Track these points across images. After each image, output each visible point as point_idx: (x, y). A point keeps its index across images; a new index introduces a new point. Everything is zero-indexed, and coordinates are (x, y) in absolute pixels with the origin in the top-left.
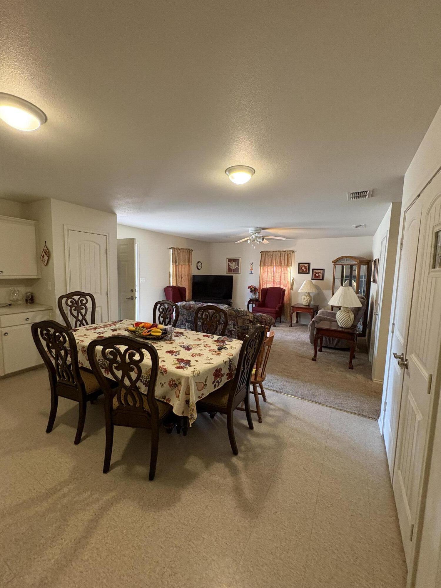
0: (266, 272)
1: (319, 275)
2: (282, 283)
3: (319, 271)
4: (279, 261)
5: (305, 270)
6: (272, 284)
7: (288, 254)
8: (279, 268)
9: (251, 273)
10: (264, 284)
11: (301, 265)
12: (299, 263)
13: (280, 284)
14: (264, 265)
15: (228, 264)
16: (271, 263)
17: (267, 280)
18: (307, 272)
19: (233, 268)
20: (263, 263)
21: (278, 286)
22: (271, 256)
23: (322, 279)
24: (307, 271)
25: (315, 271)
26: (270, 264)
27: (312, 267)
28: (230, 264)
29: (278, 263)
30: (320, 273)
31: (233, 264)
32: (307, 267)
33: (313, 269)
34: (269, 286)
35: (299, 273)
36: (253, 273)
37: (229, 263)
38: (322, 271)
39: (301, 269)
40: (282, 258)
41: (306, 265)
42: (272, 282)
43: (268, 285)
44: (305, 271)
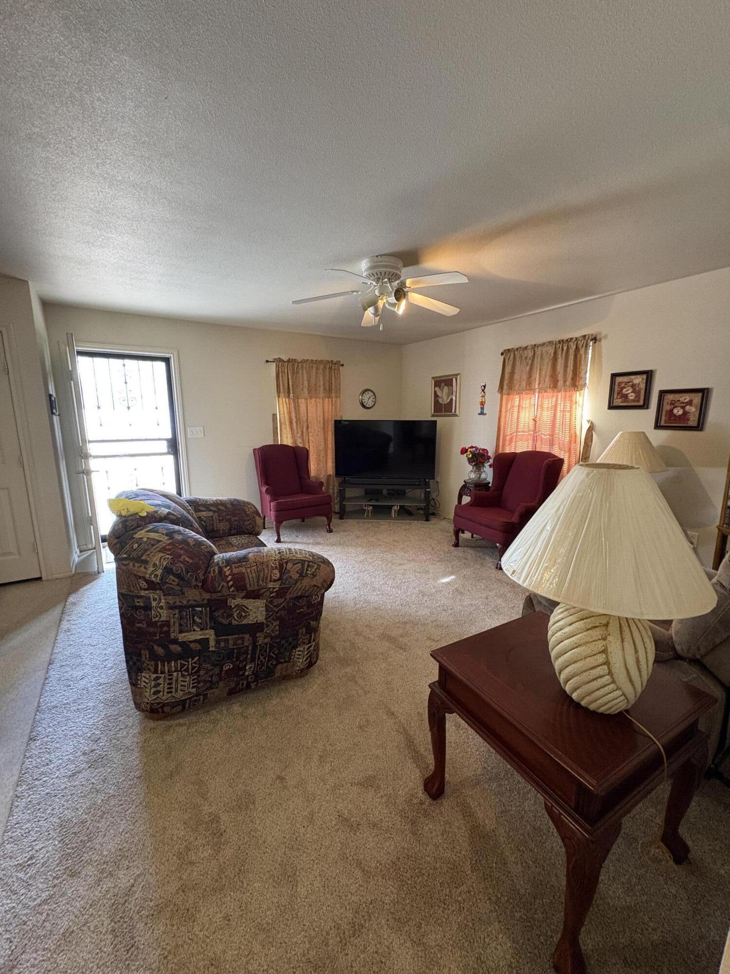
0: (516, 410)
1: (685, 413)
2: (556, 442)
3: (686, 398)
4: (548, 374)
5: (632, 396)
6: (531, 442)
7: (577, 348)
8: (551, 394)
9: (482, 413)
10: (507, 443)
11: (619, 379)
12: (614, 376)
13: (552, 444)
14: (510, 388)
15: (435, 392)
16: (529, 383)
17: (517, 432)
18: (641, 403)
19: (443, 401)
20: (507, 385)
21: (545, 449)
22: (530, 362)
23: (699, 427)
24: (638, 401)
25: (670, 397)
26: (524, 384)
27: (658, 385)
28: (439, 393)
29: (547, 379)
30: (690, 403)
31: (444, 390)
32: (643, 386)
33: (662, 393)
34: (521, 446)
35: (611, 407)
36: (485, 412)
37: (437, 389)
38: (697, 398)
39: (620, 392)
40: (560, 362)
41: (639, 380)
42: (531, 438)
43: (519, 443)
44: (633, 401)
